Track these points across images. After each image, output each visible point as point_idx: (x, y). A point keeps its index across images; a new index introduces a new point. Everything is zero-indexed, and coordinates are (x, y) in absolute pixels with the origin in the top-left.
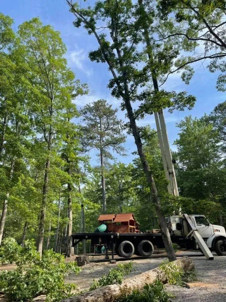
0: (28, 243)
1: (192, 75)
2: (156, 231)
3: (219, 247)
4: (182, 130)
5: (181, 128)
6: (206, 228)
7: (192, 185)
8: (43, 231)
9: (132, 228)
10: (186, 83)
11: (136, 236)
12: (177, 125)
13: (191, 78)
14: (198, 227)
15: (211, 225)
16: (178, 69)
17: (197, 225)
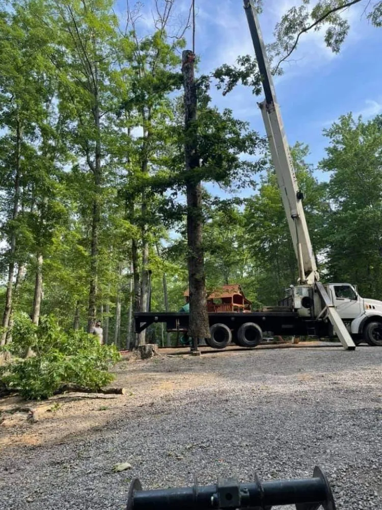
0: (46, 319)
1: (345, 33)
2: (268, 309)
3: (370, 332)
4: (334, 140)
5: (333, 139)
6: (352, 303)
7: (345, 238)
8: (95, 311)
9: (238, 307)
10: (334, 50)
11: (235, 317)
12: (325, 133)
13: (344, 40)
14: (337, 302)
15: (361, 299)
16: (316, 24)
17: (337, 299)
